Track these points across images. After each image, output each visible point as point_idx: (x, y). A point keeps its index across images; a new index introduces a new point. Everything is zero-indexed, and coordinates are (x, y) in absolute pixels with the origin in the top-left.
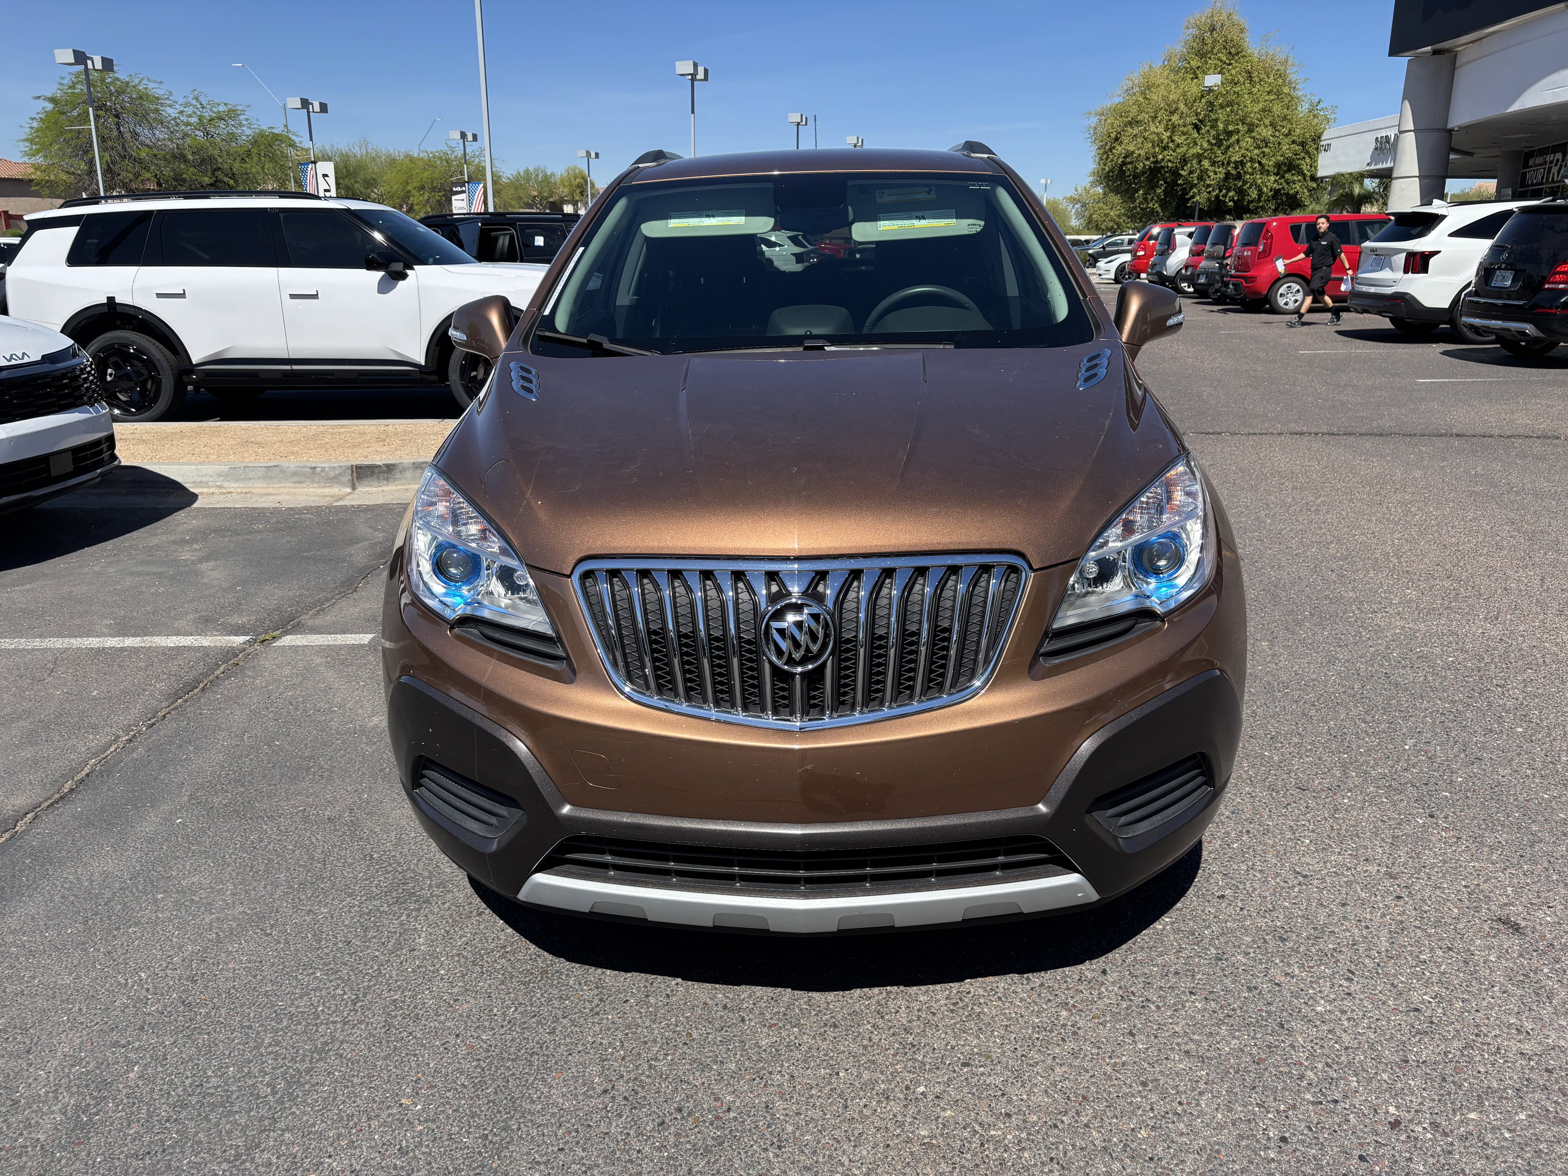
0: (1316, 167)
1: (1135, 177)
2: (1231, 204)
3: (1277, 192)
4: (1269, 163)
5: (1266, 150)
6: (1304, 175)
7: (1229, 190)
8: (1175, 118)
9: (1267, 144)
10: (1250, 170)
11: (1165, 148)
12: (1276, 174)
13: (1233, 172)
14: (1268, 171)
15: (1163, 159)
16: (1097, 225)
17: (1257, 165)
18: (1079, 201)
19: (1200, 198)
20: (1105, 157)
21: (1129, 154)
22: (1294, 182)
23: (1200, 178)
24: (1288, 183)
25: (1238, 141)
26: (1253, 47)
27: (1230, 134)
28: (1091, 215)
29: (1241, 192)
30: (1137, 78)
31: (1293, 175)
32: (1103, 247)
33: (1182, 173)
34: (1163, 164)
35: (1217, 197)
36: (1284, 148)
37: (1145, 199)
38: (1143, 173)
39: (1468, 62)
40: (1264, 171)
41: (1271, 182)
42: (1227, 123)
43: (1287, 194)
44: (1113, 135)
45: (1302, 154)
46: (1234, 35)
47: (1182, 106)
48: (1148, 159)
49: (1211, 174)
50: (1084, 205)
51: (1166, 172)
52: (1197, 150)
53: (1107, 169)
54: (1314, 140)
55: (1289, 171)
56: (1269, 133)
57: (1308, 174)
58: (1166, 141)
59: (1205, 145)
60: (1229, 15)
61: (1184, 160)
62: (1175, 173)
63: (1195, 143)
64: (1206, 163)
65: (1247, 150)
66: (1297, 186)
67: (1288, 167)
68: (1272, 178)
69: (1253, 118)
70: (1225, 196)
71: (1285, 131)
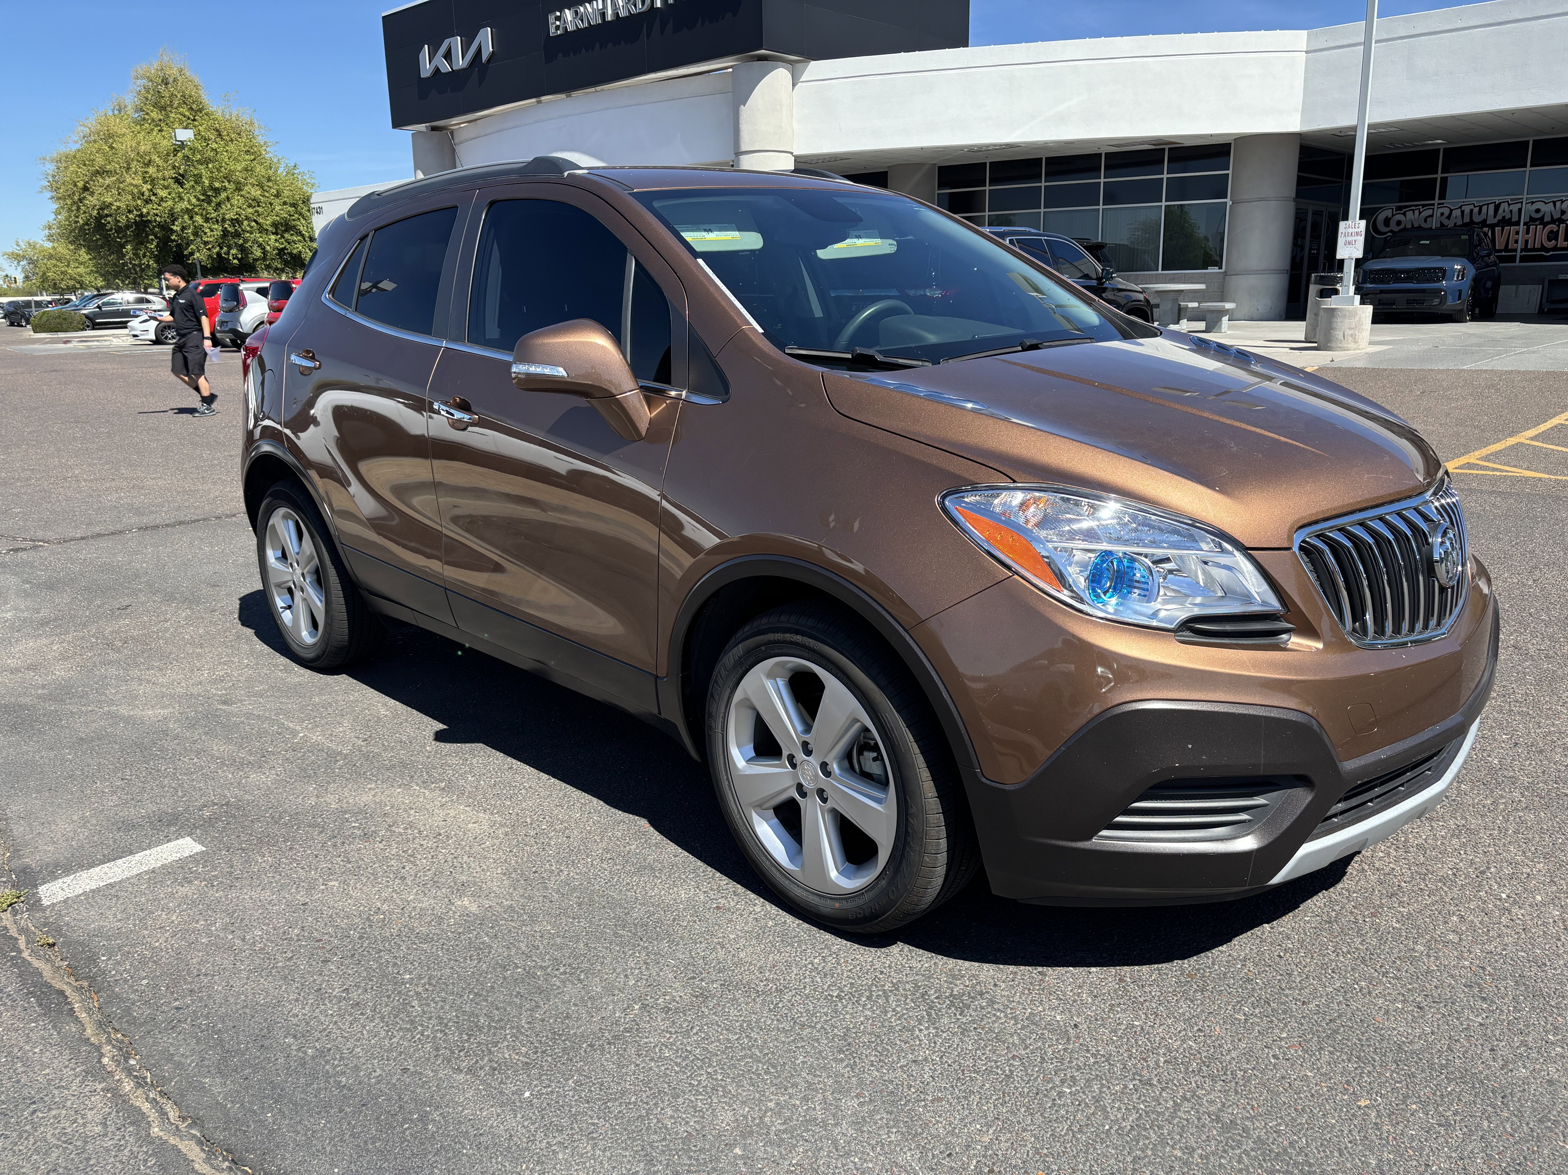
0: (312, 229)
1: (119, 230)
2: (236, 261)
3: (281, 251)
4: (267, 222)
5: (260, 209)
6: (303, 235)
7: (230, 248)
8: (151, 170)
9: (258, 203)
10: (248, 229)
11: (148, 201)
12: (276, 234)
13: (231, 229)
14: (267, 230)
15: (148, 213)
16: (55, 284)
17: (253, 224)
18: (24, 257)
19: (200, 256)
20: (74, 208)
21: (105, 206)
22: (294, 242)
23: (196, 234)
24: (289, 243)
25: (228, 199)
26: (214, 105)
27: (217, 191)
28: (44, 274)
29: (242, 249)
30: (92, 123)
31: (292, 235)
32: (98, 307)
33: (175, 228)
34: (149, 218)
35: (219, 254)
36: (278, 208)
37: (136, 255)
38: (128, 227)
39: (467, 140)
40: (262, 230)
41: (272, 241)
42: (212, 179)
43: (291, 254)
44: (80, 184)
45: (297, 216)
46: (190, 90)
47: (155, 157)
48: (130, 212)
49: (207, 230)
50: (31, 262)
51: (154, 227)
52: (184, 205)
53: (81, 222)
54: (304, 202)
55: (286, 231)
56: (259, 192)
57: (307, 234)
58: (147, 193)
59: (194, 201)
60: (181, 71)
61: (172, 215)
62: (166, 228)
63: (181, 199)
64: (199, 219)
65: (240, 208)
66: (300, 246)
67: (284, 227)
68: (273, 237)
69: (239, 176)
70: (228, 253)
71: (274, 191)
